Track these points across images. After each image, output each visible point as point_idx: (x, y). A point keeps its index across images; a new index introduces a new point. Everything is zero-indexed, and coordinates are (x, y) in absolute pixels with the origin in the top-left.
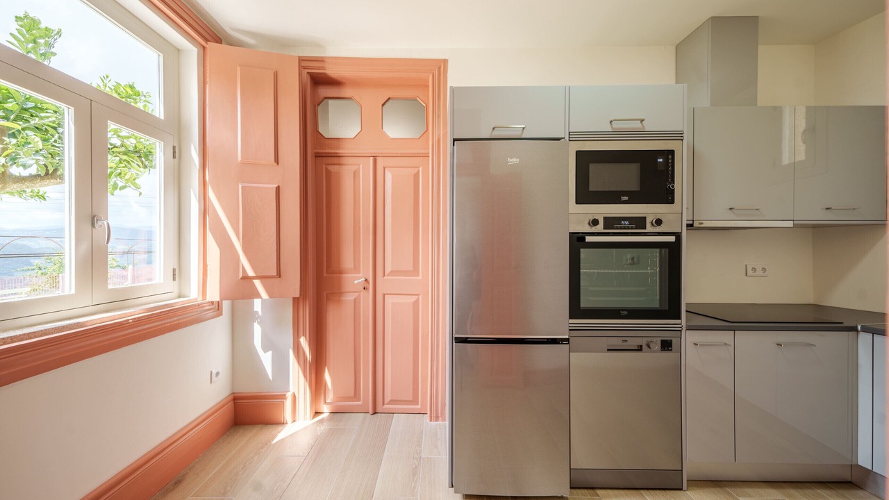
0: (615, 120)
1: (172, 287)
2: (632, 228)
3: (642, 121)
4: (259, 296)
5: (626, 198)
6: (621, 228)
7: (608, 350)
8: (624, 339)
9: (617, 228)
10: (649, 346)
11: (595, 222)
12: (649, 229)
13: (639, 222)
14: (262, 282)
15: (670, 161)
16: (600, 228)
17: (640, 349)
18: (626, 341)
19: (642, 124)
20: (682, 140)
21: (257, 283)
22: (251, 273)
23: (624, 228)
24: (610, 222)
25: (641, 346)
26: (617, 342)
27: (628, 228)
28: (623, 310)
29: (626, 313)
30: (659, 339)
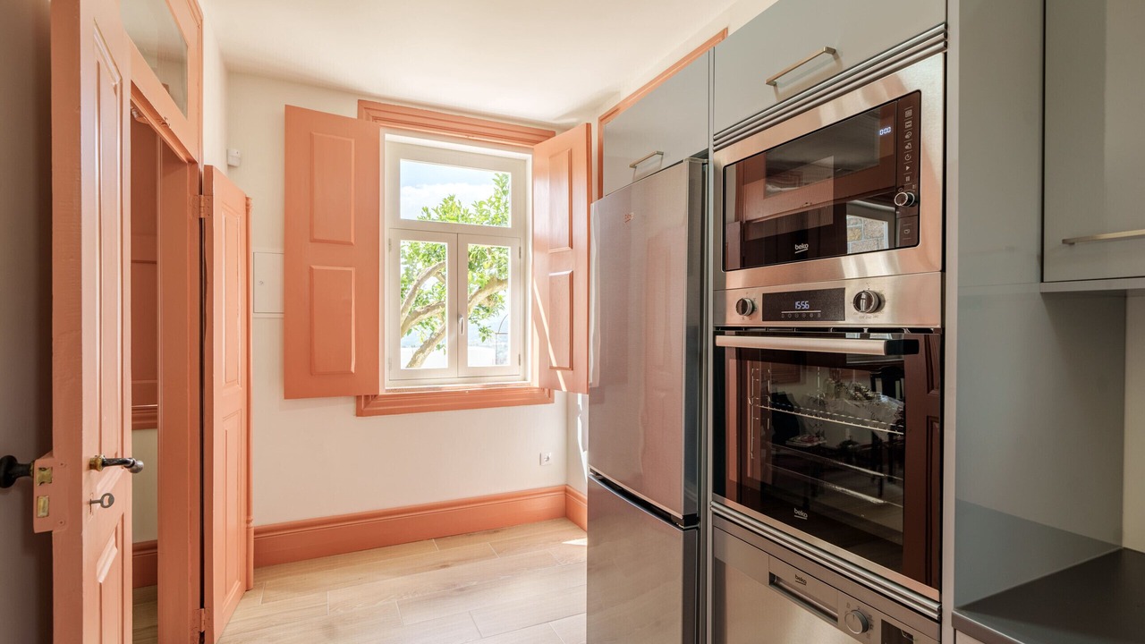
1: (518, 370)
2: (815, 318)
3: (832, 52)
4: (560, 389)
5: (803, 249)
6: (793, 318)
7: (772, 584)
8: (798, 574)
9: (787, 318)
11: (742, 306)
12: (852, 318)
14: (562, 373)
15: (909, 124)
18: (803, 581)
20: (943, 49)
21: (559, 372)
22: (555, 365)
23: (800, 318)
24: (775, 303)
27: (808, 318)
29: (803, 514)
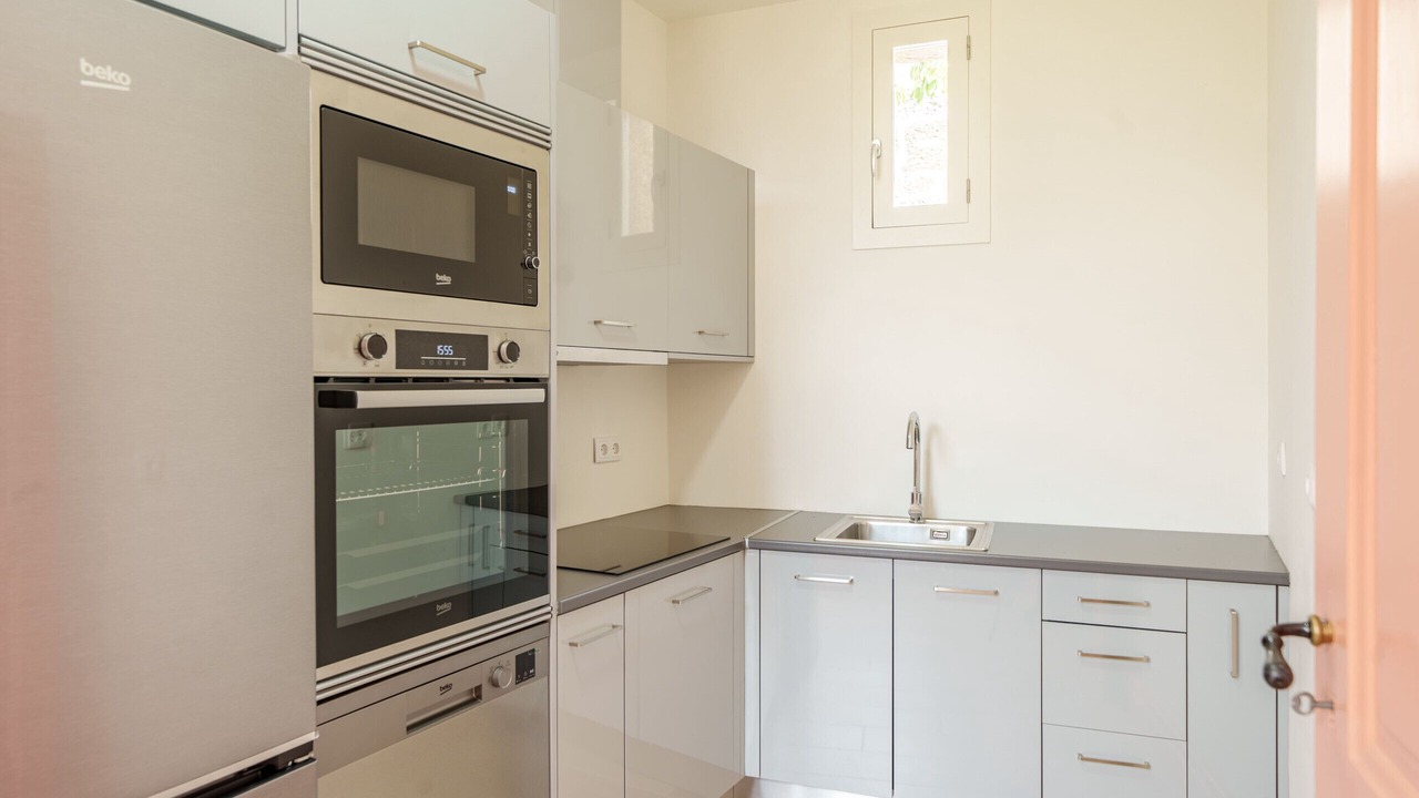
0: (423, 45)
2: (460, 367)
3: (480, 71)
5: (444, 280)
6: (436, 366)
7: (410, 728)
8: (443, 682)
9: (428, 366)
10: (495, 684)
11: (377, 346)
12: (495, 369)
13: (472, 348)
15: (529, 196)
16: (386, 365)
17: (475, 696)
18: (448, 687)
19: (479, 83)
20: (548, 149)
23: (444, 366)
24: (414, 345)
25: (478, 689)
26: (430, 699)
27: (452, 366)
28: (441, 602)
29: (447, 607)
30: (511, 657)
